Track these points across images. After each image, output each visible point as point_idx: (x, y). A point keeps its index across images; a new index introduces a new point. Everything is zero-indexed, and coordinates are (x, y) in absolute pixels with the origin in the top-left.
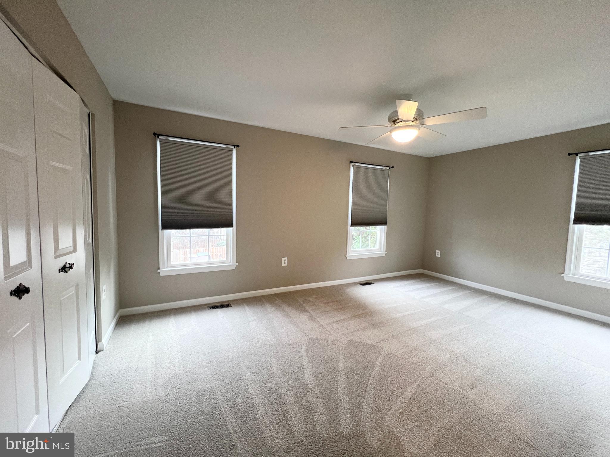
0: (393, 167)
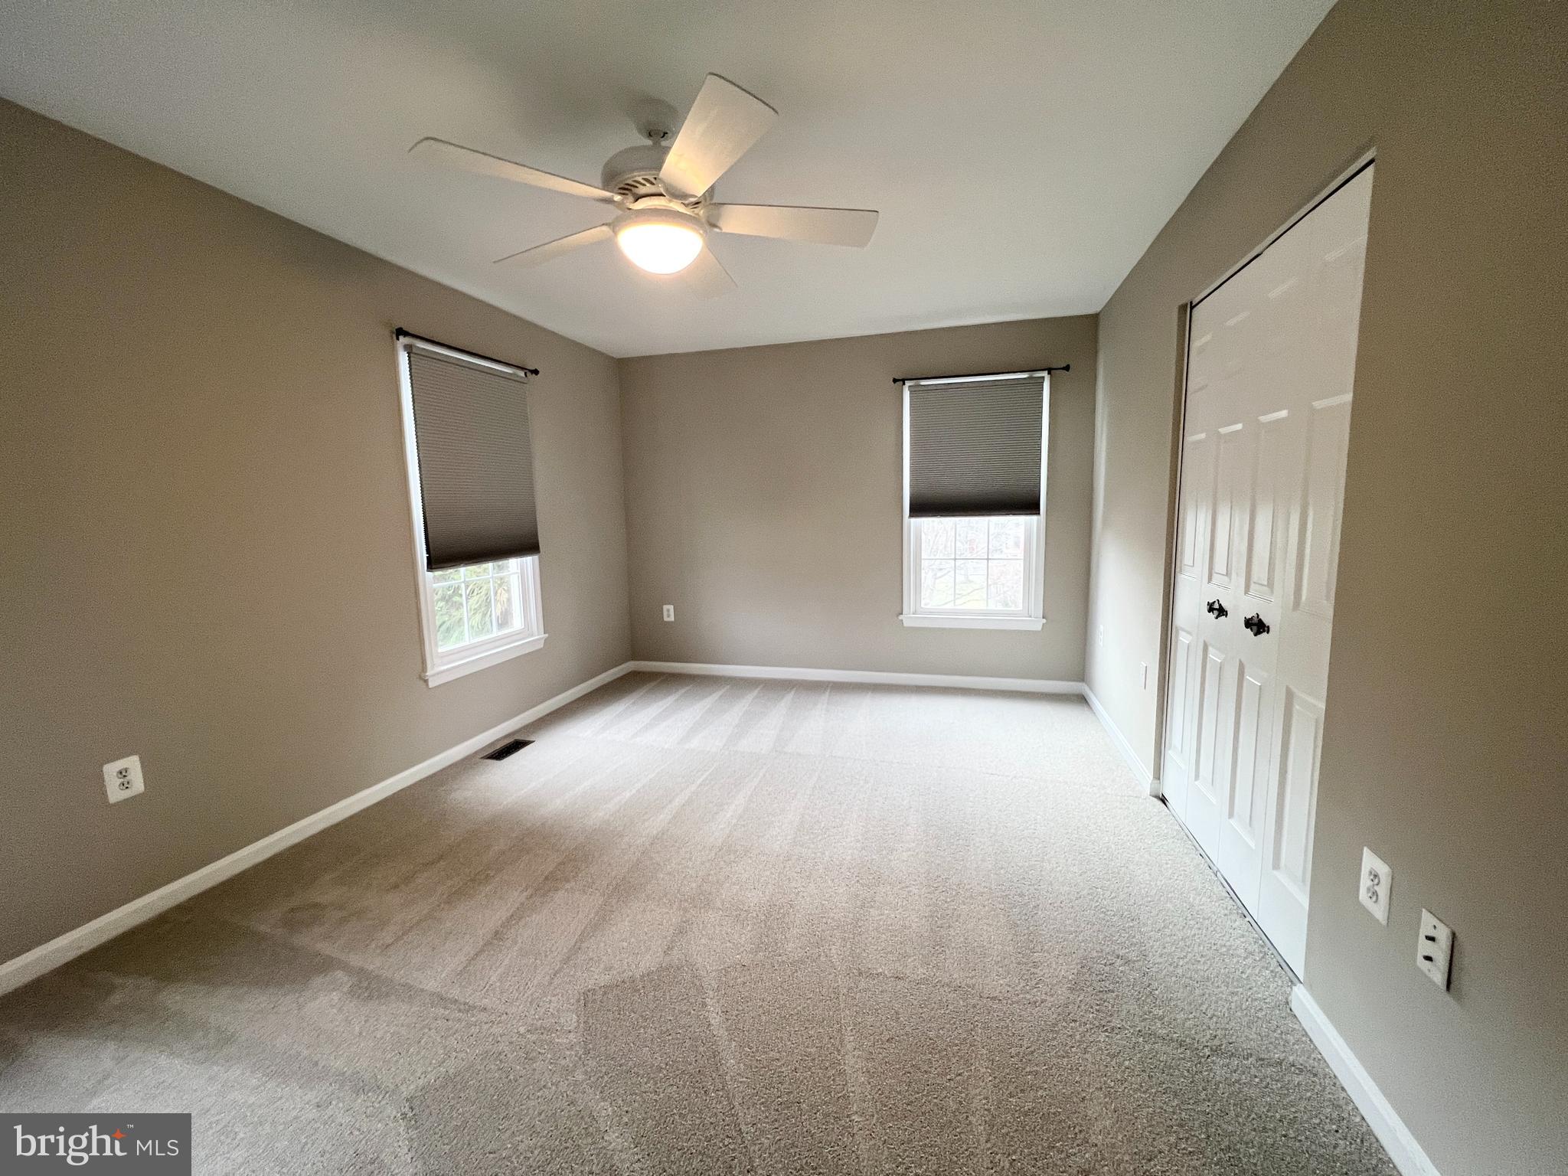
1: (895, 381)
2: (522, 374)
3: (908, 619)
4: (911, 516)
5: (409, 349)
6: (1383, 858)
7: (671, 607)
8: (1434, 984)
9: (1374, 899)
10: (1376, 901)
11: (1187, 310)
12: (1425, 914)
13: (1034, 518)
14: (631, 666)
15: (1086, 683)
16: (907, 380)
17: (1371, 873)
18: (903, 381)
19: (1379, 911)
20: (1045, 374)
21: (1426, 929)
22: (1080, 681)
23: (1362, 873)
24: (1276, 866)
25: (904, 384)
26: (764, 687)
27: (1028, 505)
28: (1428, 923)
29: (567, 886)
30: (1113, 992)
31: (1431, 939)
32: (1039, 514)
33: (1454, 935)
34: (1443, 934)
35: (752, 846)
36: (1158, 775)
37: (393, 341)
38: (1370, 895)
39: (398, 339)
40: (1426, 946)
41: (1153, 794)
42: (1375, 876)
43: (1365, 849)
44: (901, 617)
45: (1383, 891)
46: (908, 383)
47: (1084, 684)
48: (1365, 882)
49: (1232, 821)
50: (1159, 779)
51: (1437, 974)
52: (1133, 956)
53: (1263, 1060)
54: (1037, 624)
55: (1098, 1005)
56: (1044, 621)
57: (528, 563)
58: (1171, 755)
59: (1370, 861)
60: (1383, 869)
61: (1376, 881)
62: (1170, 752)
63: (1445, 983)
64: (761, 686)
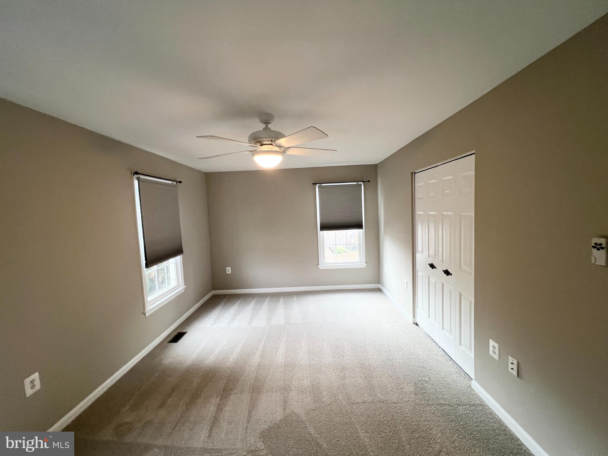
0: (180, 182)
1: (313, 184)
2: (175, 183)
3: (321, 267)
4: (320, 230)
5: (138, 179)
6: (497, 342)
7: (230, 268)
8: (515, 376)
9: (495, 353)
10: (495, 354)
11: (413, 174)
12: (510, 357)
13: (361, 230)
14: (213, 292)
15: (381, 284)
16: (318, 184)
17: (493, 346)
18: (316, 184)
19: (496, 357)
20: (362, 183)
21: (510, 361)
22: (378, 284)
23: (490, 346)
24: (460, 344)
25: (316, 185)
26: (270, 296)
27: (359, 226)
28: (511, 359)
29: (233, 392)
30: (426, 393)
31: (512, 363)
32: (363, 229)
33: (518, 362)
34: (515, 362)
35: (295, 363)
36: (414, 317)
37: (132, 177)
38: (493, 352)
39: (134, 175)
40: (511, 366)
41: (413, 323)
42: (494, 347)
43: (491, 340)
44: (318, 266)
45: (497, 351)
46: (317, 185)
47: (380, 285)
48: (491, 349)
49: (443, 331)
50: (414, 318)
51: (515, 373)
52: (427, 379)
53: (470, 405)
54: (364, 265)
55: (424, 398)
56: (366, 264)
57: (178, 258)
58: (418, 310)
59: (492, 343)
60: (496, 345)
61: (494, 349)
62: (418, 309)
63: (517, 375)
64: (269, 296)
